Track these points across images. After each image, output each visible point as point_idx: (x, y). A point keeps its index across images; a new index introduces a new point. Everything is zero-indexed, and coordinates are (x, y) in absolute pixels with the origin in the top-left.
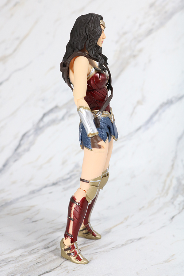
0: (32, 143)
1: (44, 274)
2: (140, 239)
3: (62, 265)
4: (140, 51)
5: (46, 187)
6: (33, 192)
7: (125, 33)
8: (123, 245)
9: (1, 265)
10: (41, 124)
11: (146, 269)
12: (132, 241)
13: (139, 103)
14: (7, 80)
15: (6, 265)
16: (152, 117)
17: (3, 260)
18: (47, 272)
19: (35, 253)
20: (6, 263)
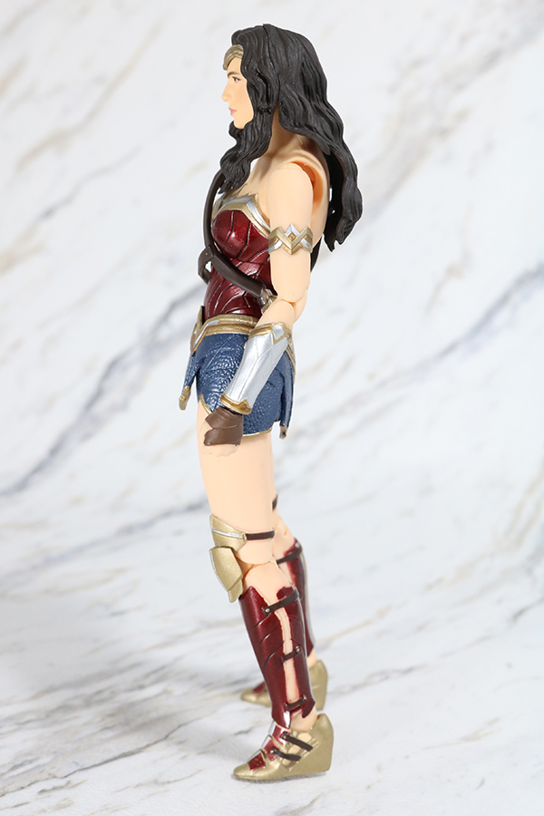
0: (135, 388)
1: (115, 759)
2: (410, 670)
3: (171, 736)
4: (462, 116)
5: (167, 514)
6: (129, 530)
7: (417, 63)
8: (355, 688)
9: (3, 730)
10: (164, 333)
11: (407, 757)
12: (385, 675)
13: (453, 272)
14: (68, 201)
15: (15, 731)
16: (489, 315)
17: (10, 718)
18: (125, 755)
19: (102, 701)
20: (15, 727)
